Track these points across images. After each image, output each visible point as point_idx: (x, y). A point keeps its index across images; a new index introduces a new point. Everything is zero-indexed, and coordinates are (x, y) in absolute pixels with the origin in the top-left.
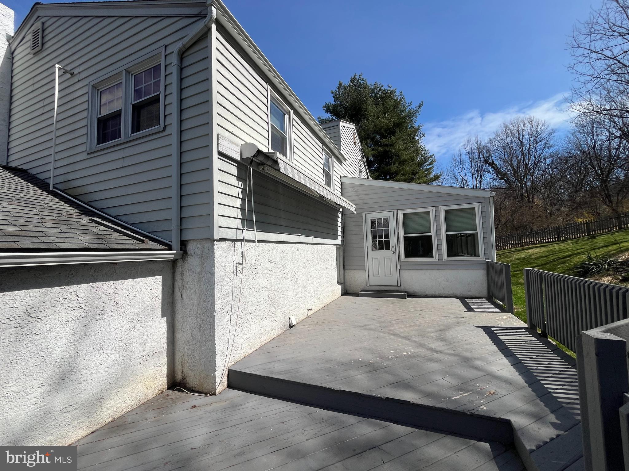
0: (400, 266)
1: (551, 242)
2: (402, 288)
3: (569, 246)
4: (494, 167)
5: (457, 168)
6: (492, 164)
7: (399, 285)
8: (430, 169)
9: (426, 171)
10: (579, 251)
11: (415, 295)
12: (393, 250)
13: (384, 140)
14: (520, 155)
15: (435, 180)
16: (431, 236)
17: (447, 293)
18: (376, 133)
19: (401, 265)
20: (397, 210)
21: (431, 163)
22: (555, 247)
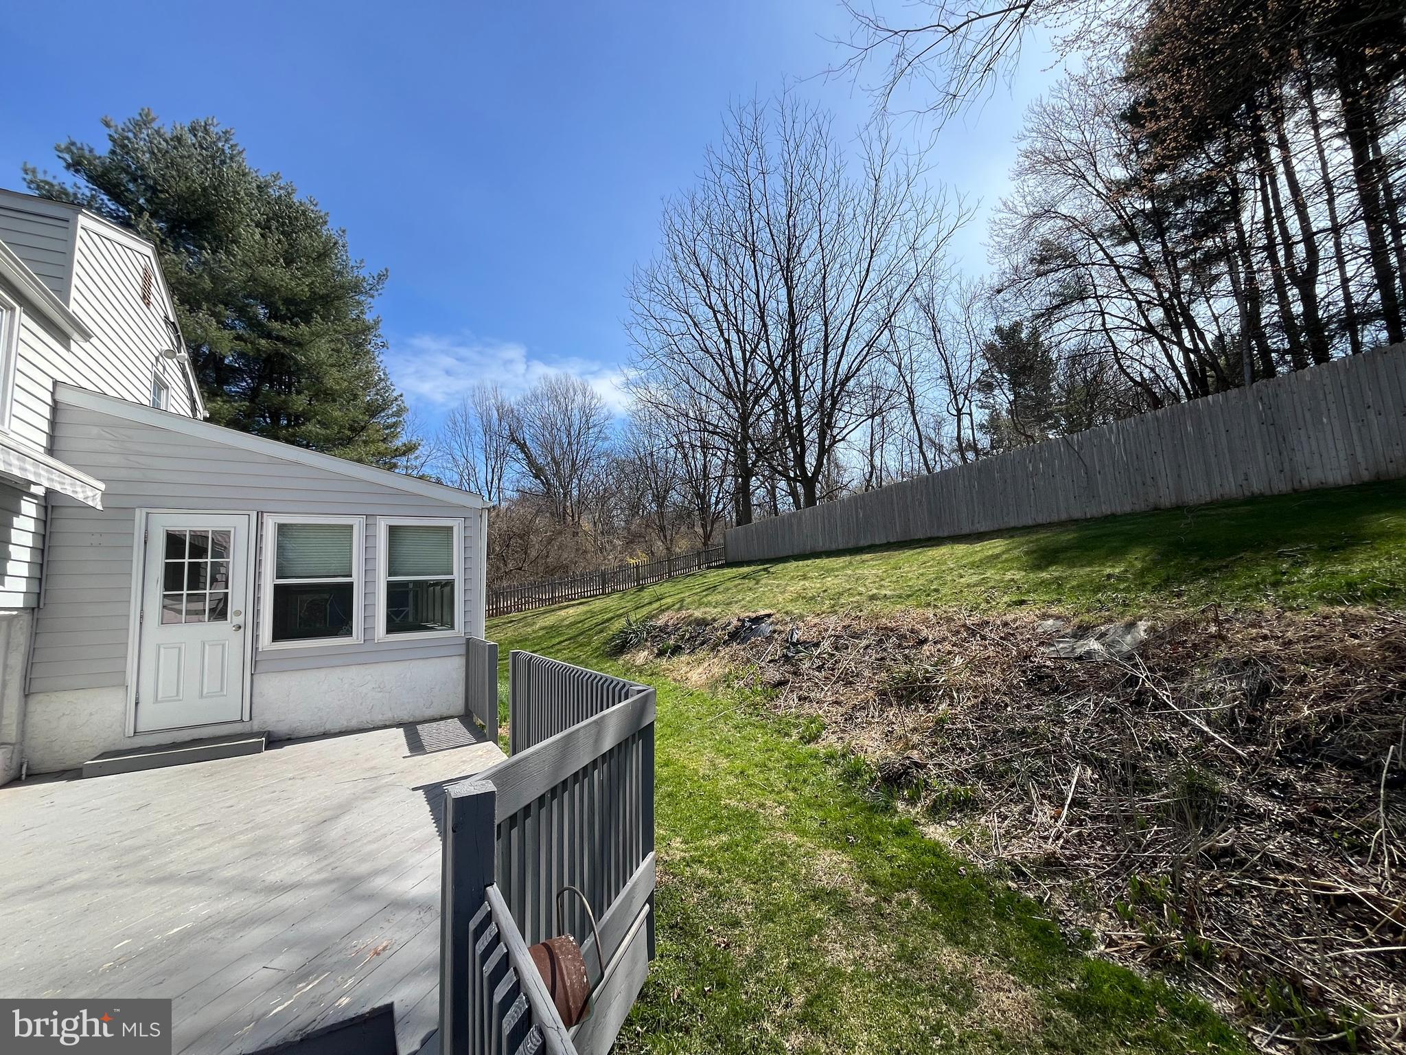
0: (255, 663)
1: (594, 596)
2: (256, 726)
3: (612, 602)
4: (525, 453)
5: (458, 439)
6: (523, 447)
7: (246, 718)
8: (395, 425)
9: (387, 428)
10: (621, 611)
11: (292, 737)
12: (239, 620)
13: (276, 325)
14: (565, 440)
15: (404, 454)
16: (351, 584)
17: (379, 718)
18: (255, 298)
19: (257, 663)
20: (260, 514)
21: (398, 413)
22: (597, 604)
